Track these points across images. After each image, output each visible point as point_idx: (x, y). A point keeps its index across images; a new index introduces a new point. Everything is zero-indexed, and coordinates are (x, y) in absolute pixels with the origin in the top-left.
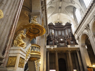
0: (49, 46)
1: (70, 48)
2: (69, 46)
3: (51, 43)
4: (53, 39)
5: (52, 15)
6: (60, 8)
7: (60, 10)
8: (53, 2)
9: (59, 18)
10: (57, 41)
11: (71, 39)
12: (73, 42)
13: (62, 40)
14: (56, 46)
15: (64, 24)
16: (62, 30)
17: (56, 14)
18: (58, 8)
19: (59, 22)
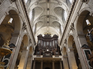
0: (36, 56)
1: (54, 59)
2: (54, 57)
3: (38, 53)
4: (40, 49)
5: (41, 28)
6: (48, 22)
7: (48, 24)
8: (41, 18)
9: (48, 30)
10: (44, 52)
11: (56, 50)
12: (57, 53)
13: (48, 50)
14: (42, 56)
15: (52, 36)
16: (50, 41)
17: (45, 27)
18: (46, 22)
19: (48, 34)
